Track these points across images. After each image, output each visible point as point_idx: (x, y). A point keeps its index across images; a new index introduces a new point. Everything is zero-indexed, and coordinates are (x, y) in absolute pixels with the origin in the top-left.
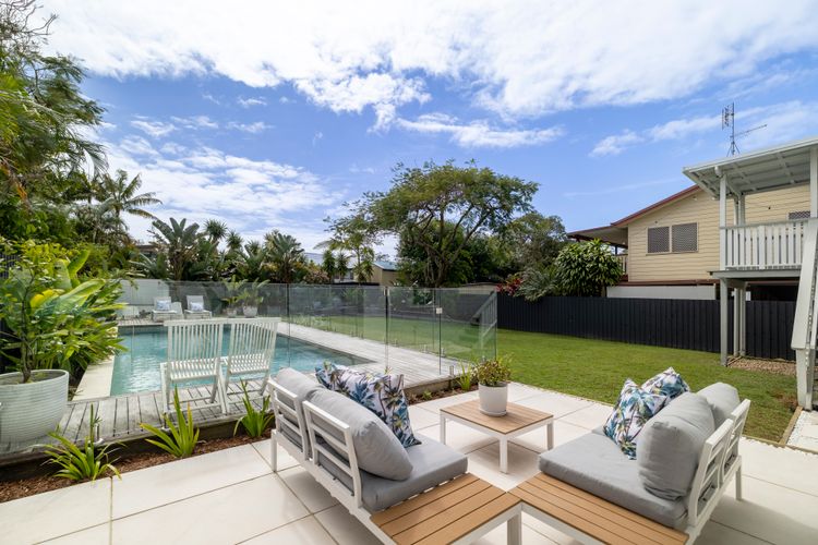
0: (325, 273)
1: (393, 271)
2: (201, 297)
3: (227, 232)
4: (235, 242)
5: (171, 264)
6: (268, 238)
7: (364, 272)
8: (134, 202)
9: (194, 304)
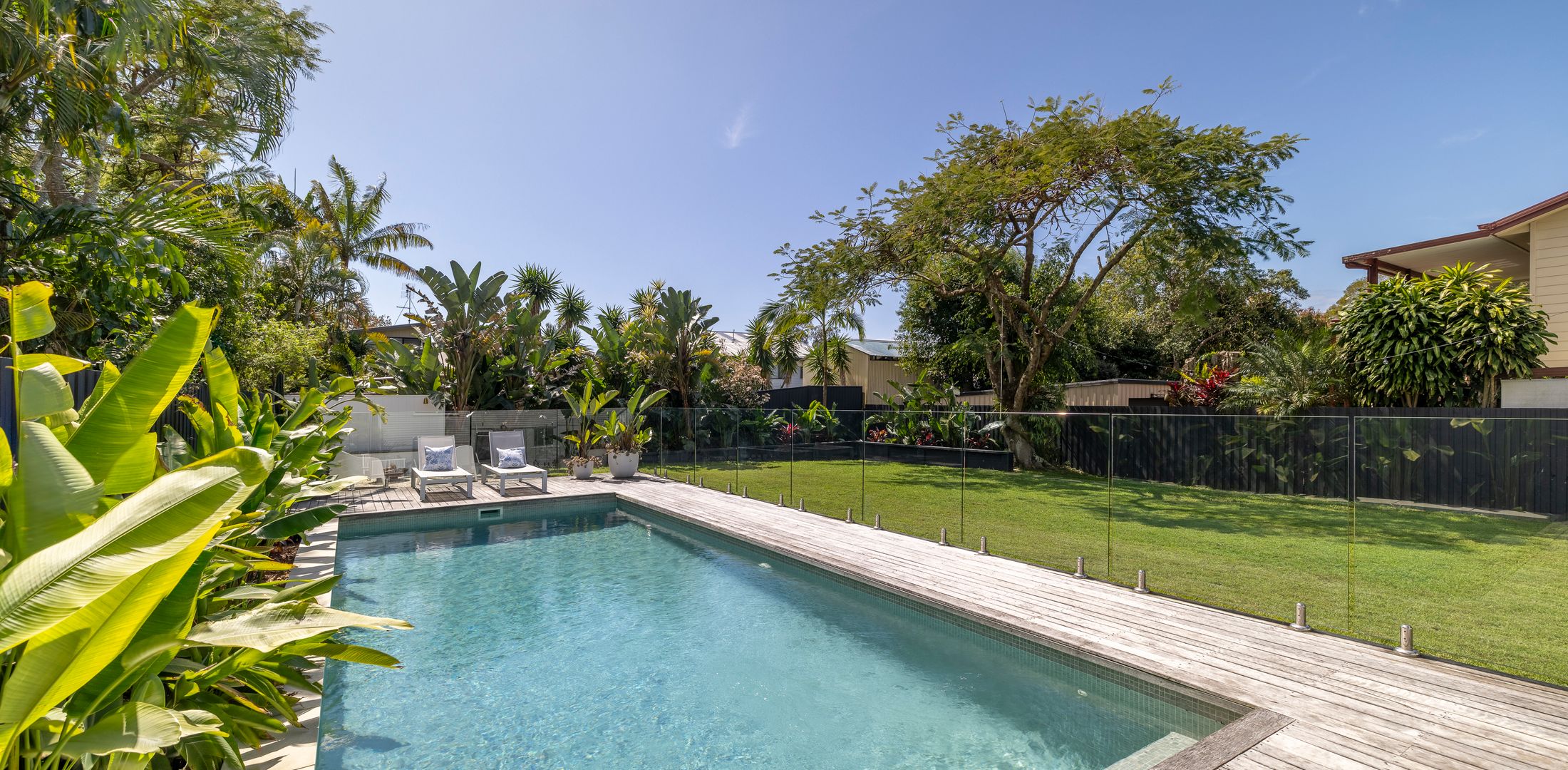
0: (757, 369)
1: (891, 359)
2: (519, 435)
3: (560, 290)
4: (573, 311)
5: (450, 361)
6: (639, 298)
7: (831, 364)
8: (378, 242)
9: (505, 452)
